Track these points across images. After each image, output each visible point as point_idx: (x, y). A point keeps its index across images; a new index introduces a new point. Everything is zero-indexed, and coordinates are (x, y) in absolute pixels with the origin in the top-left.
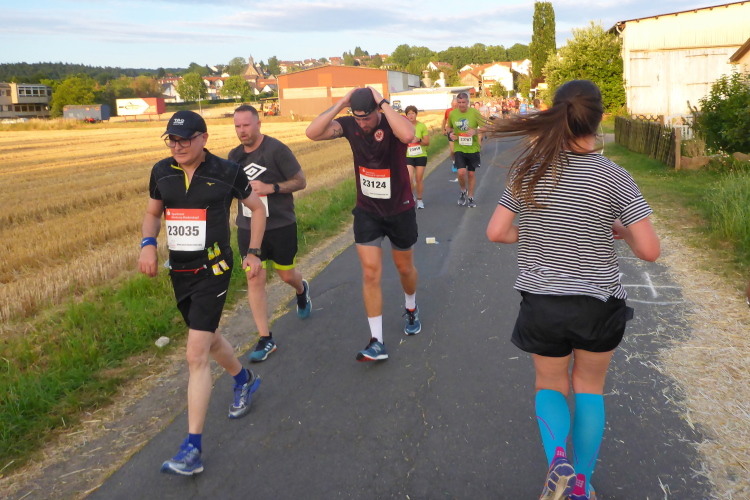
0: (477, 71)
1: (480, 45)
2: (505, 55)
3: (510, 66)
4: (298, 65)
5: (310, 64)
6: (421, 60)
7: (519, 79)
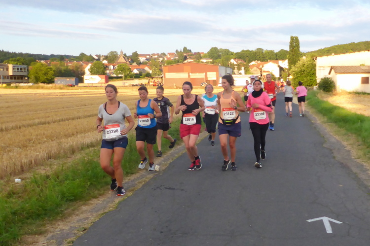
0: (259, 65)
1: (260, 49)
2: (275, 56)
3: (278, 63)
4: (148, 57)
5: (156, 56)
6: (225, 57)
7: (282, 72)
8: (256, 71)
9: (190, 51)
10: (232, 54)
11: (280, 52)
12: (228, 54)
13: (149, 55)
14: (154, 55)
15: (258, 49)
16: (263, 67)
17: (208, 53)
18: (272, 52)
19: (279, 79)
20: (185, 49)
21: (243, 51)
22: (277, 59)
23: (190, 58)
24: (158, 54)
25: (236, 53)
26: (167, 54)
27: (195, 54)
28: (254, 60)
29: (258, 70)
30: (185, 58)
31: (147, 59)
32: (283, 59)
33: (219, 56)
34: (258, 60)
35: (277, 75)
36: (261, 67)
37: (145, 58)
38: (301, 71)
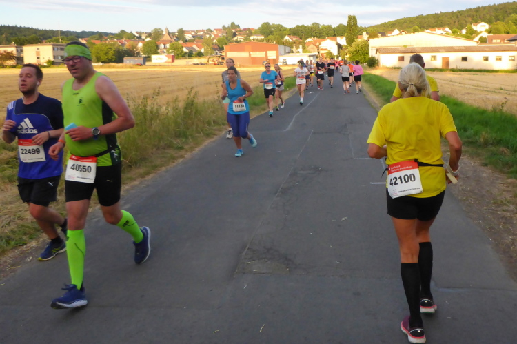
0: (316, 42)
1: (316, 24)
2: (333, 32)
3: (336, 40)
4: (193, 34)
5: (201, 33)
6: (278, 33)
7: (341, 50)
8: (313, 48)
9: (238, 26)
10: (285, 29)
11: (338, 27)
12: (280, 30)
13: (194, 32)
14: (199, 31)
15: (313, 24)
16: (320, 44)
17: (259, 29)
18: (329, 27)
19: (338, 57)
20: (233, 24)
21: (298, 26)
22: (335, 35)
23: (240, 35)
24: (203, 31)
25: (290, 29)
26: (212, 30)
27: (245, 29)
28: (310, 37)
29: (315, 48)
30: (235, 35)
31: (193, 37)
32: (341, 35)
33: (271, 33)
34: (314, 37)
35: (335, 53)
36: (318, 44)
37: (190, 36)
38: (356, 51)
